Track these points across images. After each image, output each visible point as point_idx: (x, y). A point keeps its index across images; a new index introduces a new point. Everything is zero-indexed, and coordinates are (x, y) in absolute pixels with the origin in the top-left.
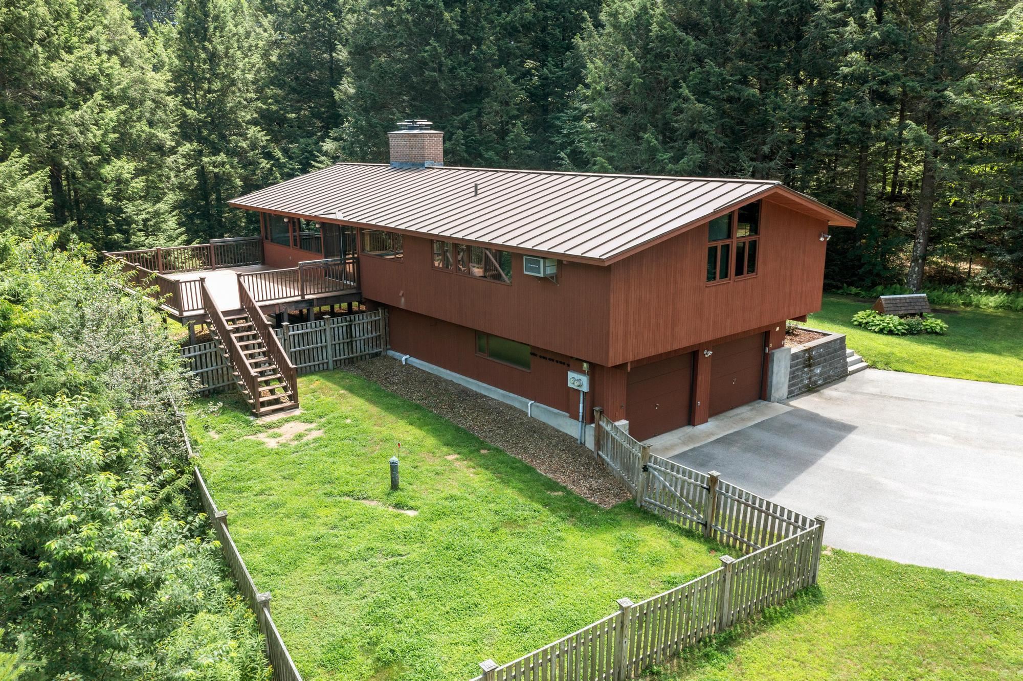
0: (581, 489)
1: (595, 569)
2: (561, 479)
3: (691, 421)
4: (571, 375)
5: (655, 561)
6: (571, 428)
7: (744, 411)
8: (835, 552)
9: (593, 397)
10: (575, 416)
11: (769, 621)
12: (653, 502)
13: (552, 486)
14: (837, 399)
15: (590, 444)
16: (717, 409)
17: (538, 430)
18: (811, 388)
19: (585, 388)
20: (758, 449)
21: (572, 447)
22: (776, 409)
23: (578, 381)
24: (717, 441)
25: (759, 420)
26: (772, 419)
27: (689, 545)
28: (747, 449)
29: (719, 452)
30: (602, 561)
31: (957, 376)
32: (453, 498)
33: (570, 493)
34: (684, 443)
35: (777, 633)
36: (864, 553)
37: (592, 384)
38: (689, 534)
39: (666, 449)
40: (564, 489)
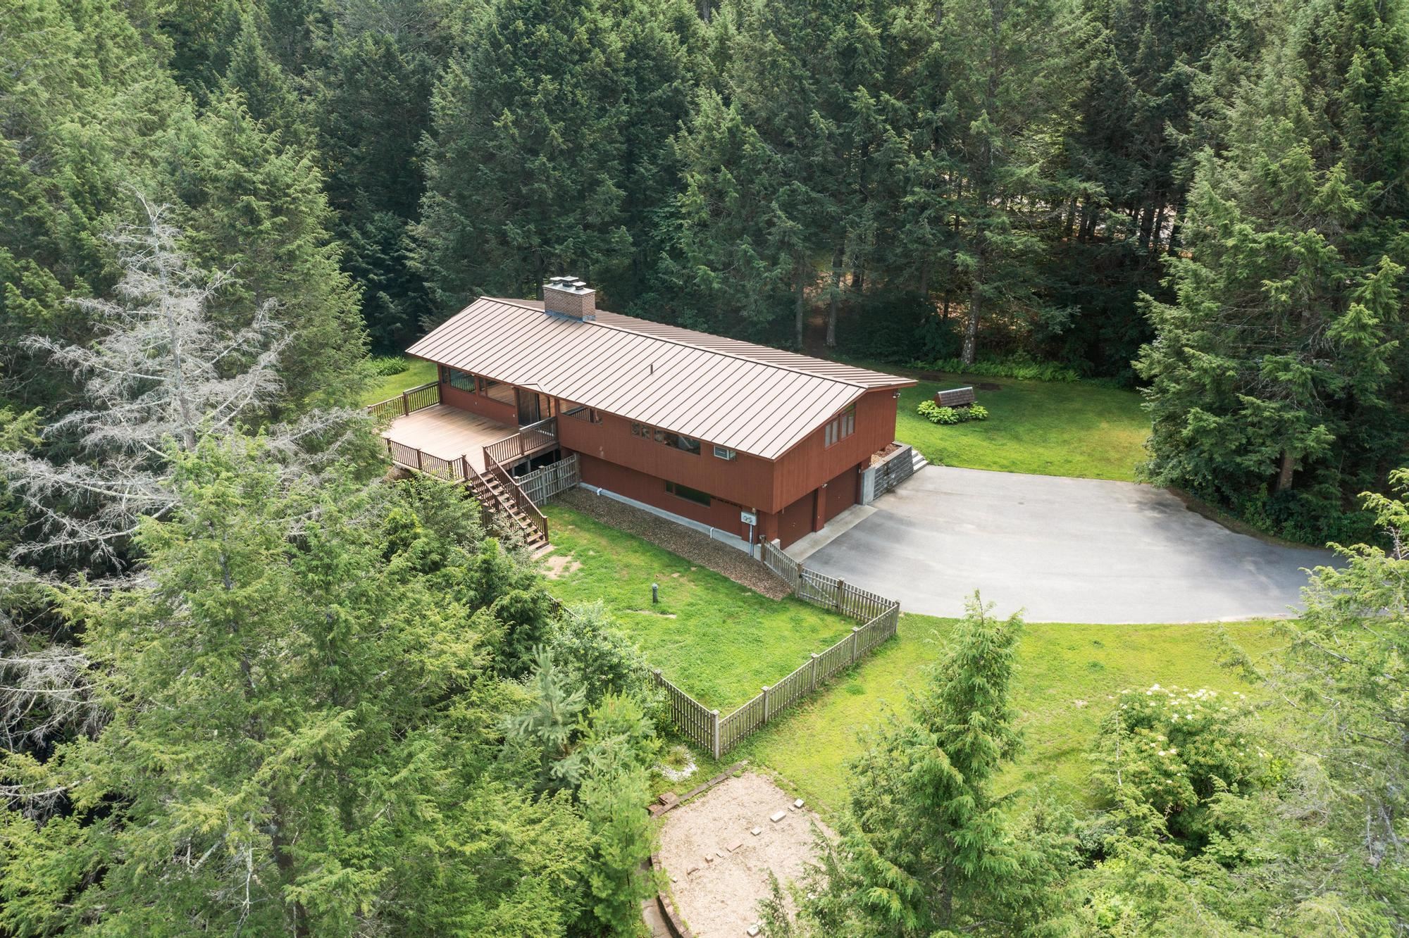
0: (760, 589)
1: (784, 638)
2: (746, 583)
3: (814, 529)
4: (743, 514)
5: (814, 630)
6: (744, 547)
7: (845, 515)
8: (906, 614)
9: (759, 529)
10: (746, 539)
11: (874, 654)
12: (805, 594)
13: (743, 589)
14: (907, 498)
15: (757, 556)
16: (829, 517)
17: (720, 548)
18: (890, 490)
19: (754, 523)
20: (857, 547)
21: (745, 559)
22: (868, 510)
23: (749, 518)
24: (832, 542)
25: (856, 522)
26: (865, 521)
27: (830, 619)
28: (852, 548)
29: (835, 552)
30: (786, 633)
31: (988, 467)
32: (691, 604)
33: (755, 593)
34: (813, 547)
35: (879, 661)
36: (920, 613)
37: (758, 521)
38: (828, 612)
39: (802, 553)
40: (750, 590)
